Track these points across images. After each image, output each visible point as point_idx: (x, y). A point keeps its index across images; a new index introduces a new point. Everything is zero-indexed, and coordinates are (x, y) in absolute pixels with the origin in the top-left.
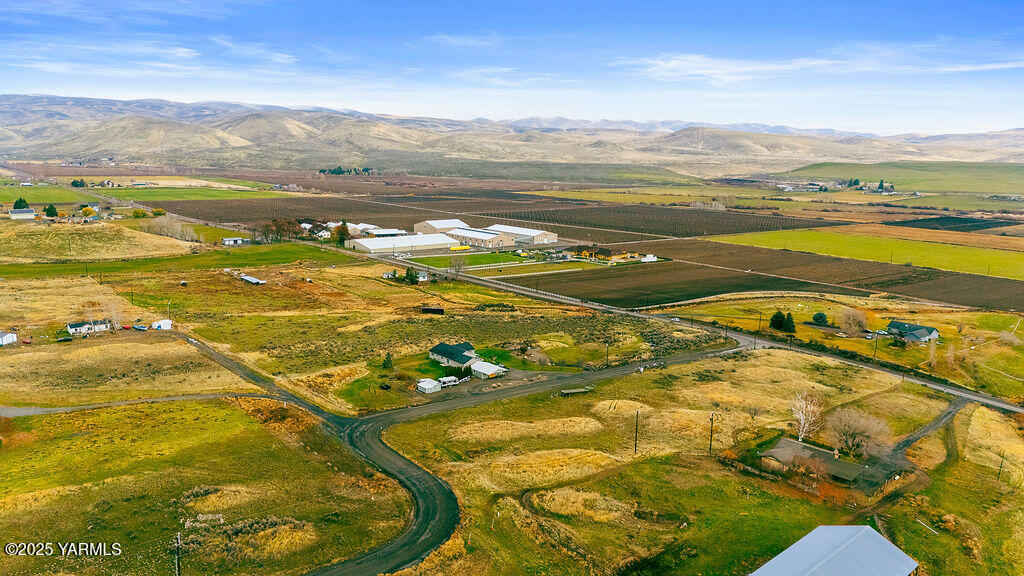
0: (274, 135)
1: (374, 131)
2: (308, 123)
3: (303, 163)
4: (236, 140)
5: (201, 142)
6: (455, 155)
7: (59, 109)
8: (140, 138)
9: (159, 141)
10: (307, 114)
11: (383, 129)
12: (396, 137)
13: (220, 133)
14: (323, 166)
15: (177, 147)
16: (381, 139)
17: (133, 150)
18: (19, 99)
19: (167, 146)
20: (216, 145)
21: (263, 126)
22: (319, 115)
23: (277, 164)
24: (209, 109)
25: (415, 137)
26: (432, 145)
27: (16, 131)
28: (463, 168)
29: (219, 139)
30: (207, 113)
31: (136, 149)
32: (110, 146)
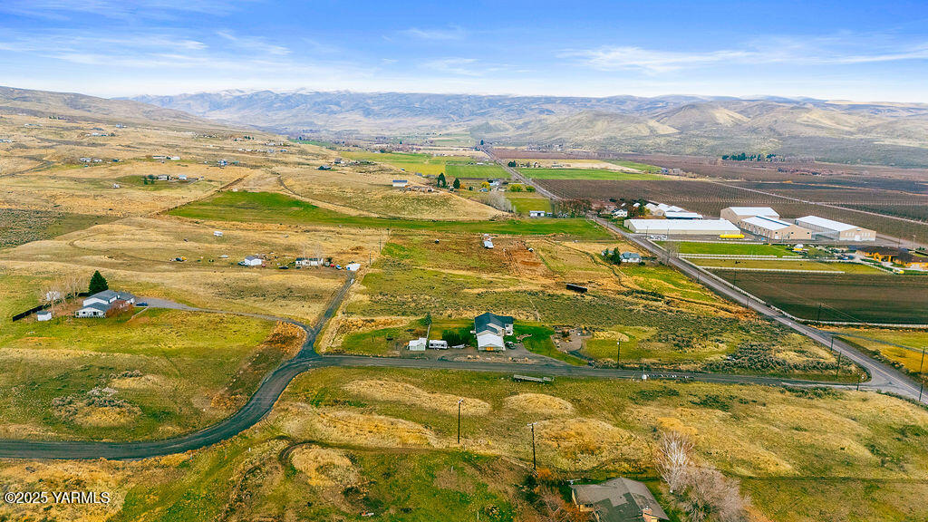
0: (701, 124)
1: (804, 117)
2: (741, 112)
3: (713, 149)
4: (665, 129)
5: (635, 130)
6: (888, 142)
7: (549, 107)
8: (588, 128)
9: (602, 131)
10: (745, 103)
11: (815, 116)
12: (827, 123)
13: (652, 123)
14: (729, 152)
15: (613, 135)
16: (808, 125)
17: (580, 138)
18: (526, 100)
19: (606, 135)
20: (646, 132)
21: (695, 115)
22: (756, 103)
23: (689, 150)
24: (663, 102)
25: (851, 122)
26: (865, 131)
27: (511, 124)
28: (889, 156)
29: (650, 128)
30: (661, 105)
31: (582, 138)
32: (565, 135)
